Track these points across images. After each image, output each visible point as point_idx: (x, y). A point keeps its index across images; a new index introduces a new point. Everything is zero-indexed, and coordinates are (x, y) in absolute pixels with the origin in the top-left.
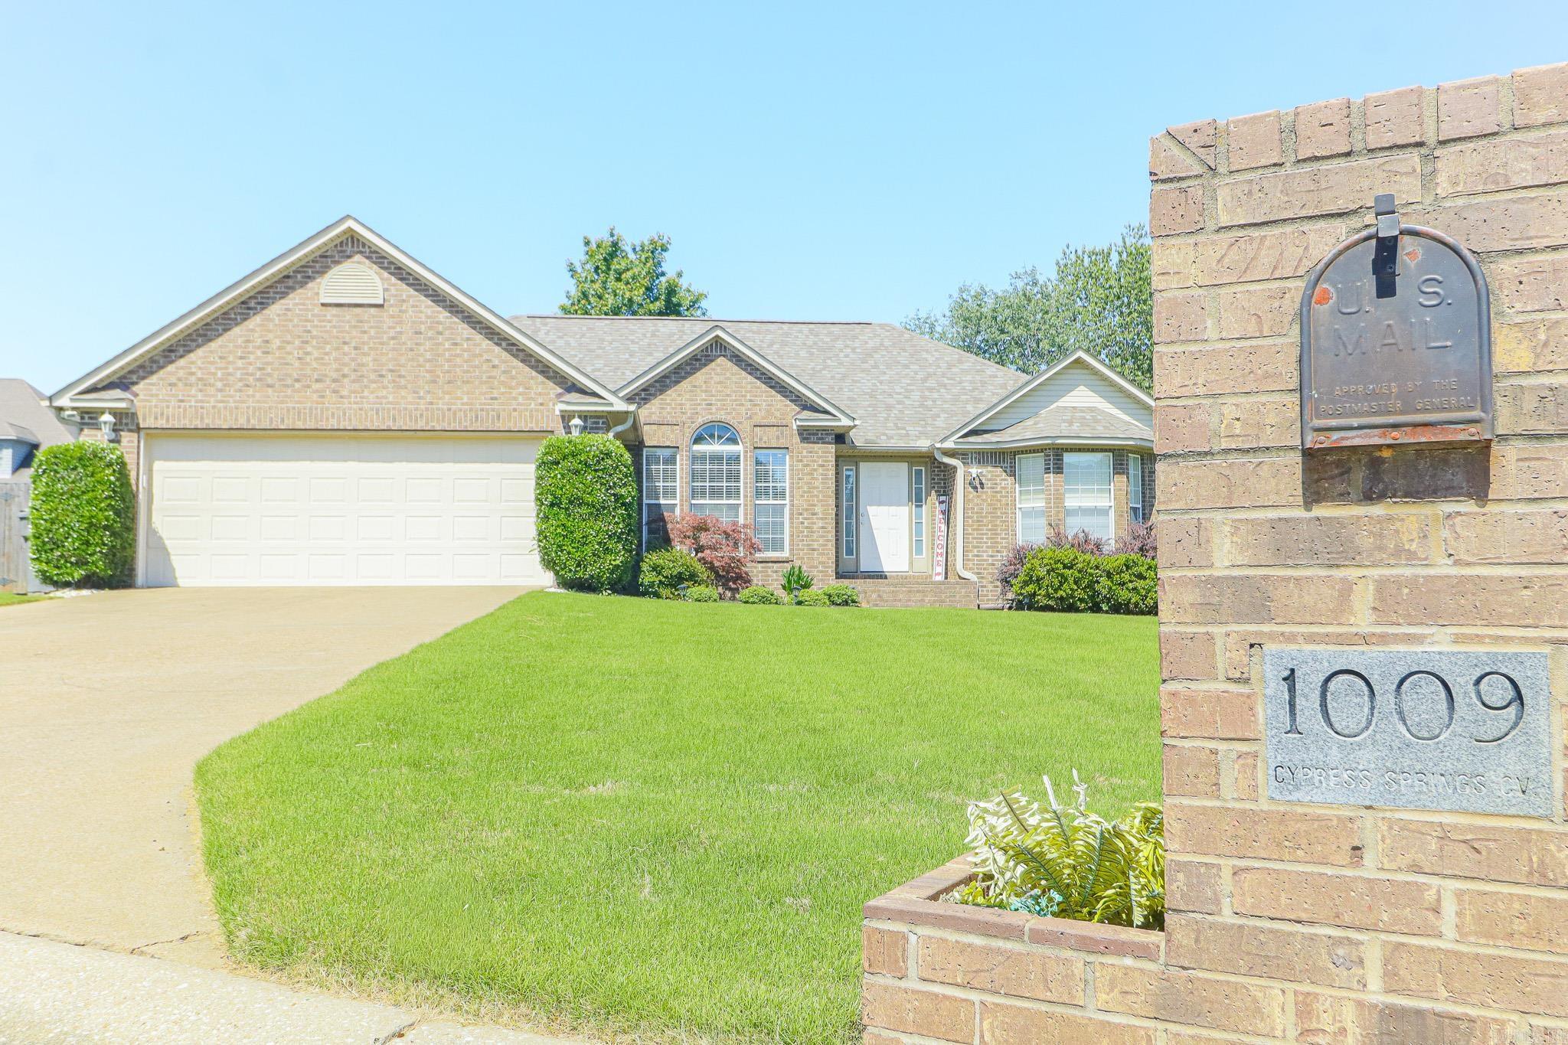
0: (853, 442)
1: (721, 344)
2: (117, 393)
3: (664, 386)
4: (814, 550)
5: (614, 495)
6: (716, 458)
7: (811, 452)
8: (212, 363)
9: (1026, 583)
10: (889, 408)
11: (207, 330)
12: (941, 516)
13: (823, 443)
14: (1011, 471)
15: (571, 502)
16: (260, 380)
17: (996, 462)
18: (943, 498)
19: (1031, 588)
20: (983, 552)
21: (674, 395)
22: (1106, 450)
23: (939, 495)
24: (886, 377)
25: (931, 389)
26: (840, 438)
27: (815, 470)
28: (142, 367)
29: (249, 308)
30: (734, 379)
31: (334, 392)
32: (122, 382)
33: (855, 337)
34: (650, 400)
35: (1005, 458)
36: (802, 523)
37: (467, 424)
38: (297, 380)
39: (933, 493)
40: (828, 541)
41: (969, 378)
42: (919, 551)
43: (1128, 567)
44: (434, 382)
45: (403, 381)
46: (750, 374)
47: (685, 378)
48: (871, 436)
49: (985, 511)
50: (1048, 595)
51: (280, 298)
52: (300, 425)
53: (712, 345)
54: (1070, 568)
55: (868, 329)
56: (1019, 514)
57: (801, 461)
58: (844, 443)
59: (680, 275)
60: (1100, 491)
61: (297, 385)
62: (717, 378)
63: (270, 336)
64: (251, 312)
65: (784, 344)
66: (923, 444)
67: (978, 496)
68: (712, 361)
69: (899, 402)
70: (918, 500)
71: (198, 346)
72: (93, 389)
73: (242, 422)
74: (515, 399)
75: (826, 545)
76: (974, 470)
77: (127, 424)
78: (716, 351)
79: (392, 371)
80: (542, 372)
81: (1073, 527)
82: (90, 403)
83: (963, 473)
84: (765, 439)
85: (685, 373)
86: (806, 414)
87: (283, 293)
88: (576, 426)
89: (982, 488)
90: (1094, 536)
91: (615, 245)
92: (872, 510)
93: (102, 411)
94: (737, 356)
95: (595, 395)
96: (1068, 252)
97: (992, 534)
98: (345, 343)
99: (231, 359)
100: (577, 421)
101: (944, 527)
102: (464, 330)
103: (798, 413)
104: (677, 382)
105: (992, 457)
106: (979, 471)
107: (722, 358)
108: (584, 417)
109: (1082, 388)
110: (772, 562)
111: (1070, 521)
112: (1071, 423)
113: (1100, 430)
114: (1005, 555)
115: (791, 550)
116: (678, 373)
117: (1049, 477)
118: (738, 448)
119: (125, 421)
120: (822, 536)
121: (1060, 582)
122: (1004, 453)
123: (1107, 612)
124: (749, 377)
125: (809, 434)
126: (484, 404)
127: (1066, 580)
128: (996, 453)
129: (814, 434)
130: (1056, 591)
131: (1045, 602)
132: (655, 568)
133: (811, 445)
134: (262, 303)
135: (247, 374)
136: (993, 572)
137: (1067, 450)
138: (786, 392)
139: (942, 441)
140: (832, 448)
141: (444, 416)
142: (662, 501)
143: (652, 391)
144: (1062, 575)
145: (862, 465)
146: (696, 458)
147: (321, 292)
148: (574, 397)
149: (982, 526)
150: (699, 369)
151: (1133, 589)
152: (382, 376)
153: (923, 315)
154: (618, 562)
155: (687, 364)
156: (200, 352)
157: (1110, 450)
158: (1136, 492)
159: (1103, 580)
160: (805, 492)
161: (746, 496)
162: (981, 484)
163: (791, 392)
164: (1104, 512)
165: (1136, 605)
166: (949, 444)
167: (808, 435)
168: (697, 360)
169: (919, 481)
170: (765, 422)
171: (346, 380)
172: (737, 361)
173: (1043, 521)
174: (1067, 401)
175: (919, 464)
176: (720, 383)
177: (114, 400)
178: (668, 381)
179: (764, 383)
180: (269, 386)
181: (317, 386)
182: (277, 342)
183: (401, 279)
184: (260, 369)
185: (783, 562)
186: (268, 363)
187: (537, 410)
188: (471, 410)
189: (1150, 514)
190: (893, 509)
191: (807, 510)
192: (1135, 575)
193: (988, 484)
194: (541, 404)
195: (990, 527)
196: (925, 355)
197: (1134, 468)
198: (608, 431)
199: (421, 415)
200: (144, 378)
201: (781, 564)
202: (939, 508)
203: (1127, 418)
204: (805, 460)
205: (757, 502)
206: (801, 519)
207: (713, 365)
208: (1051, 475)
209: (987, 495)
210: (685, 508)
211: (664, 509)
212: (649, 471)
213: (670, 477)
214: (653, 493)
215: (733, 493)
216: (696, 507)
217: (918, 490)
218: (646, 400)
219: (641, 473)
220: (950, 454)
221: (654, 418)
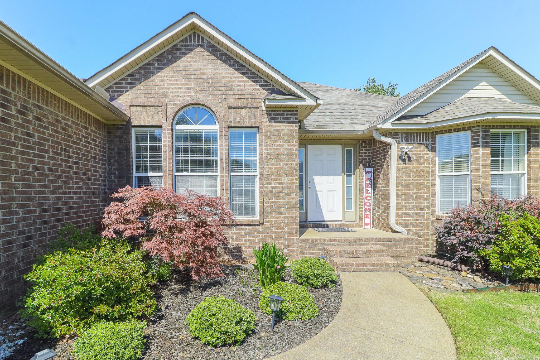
0: (306, 128)
1: (199, 35)
3: (148, 72)
4: (281, 214)
6: (196, 137)
7: (278, 130)
12: (368, 182)
13: (289, 122)
14: (432, 147)
17: (420, 140)
18: (368, 169)
20: (410, 210)
21: (157, 80)
23: (365, 168)
27: (282, 146)
30: (210, 66)
34: (136, 85)
36: (271, 191)
39: (361, 166)
40: (293, 206)
42: (349, 207)
46: (224, 62)
47: (167, 65)
49: (411, 179)
53: (190, 36)
56: (439, 181)
57: (270, 138)
58: (301, 127)
60: (517, 161)
62: (195, 66)
67: (407, 167)
68: (191, 50)
70: (348, 170)
75: (291, 210)
76: (406, 147)
78: (194, 42)
83: (396, 149)
84: (238, 119)
85: (167, 61)
86: (273, 96)
89: (410, 161)
92: (317, 179)
94: (213, 46)
97: (416, 197)
101: (370, 190)
103: (267, 95)
104: (160, 69)
105: (417, 136)
107: (200, 48)
109: (484, 83)
110: (245, 225)
115: (261, 214)
116: (161, 61)
117: (478, 150)
118: (215, 128)
120: (288, 202)
122: (426, 133)
124: (224, 65)
125: (277, 115)
128: (420, 133)
129: (280, 115)
133: (279, 124)
138: (256, 78)
139: (384, 122)
140: (296, 127)
142: (150, 174)
143: (138, 76)
145: (309, 146)
146: (178, 137)
149: (409, 190)
150: (180, 58)
155: (168, 52)
157: (526, 127)
160: (273, 165)
161: (222, 169)
162: (409, 157)
163: (260, 78)
166: (388, 126)
167: (275, 115)
168: (177, 49)
170: (240, 104)
172: (212, 50)
174: (472, 93)
175: (350, 146)
176: (199, 70)
178: (152, 68)
179: (237, 70)
185: (255, 225)
190: (331, 178)
191: (274, 180)
193: (414, 158)
195: (415, 191)
201: (253, 227)
202: (365, 177)
204: (273, 137)
205: (232, 174)
206: (269, 188)
207: (192, 54)
208: (481, 148)
209: (413, 166)
210: (169, 180)
211: (152, 181)
212: (138, 147)
213: (156, 152)
214: (141, 166)
215: (211, 166)
216: (181, 179)
217: (349, 164)
218: (132, 85)
219: (128, 149)
220: (387, 133)
221: (139, 100)
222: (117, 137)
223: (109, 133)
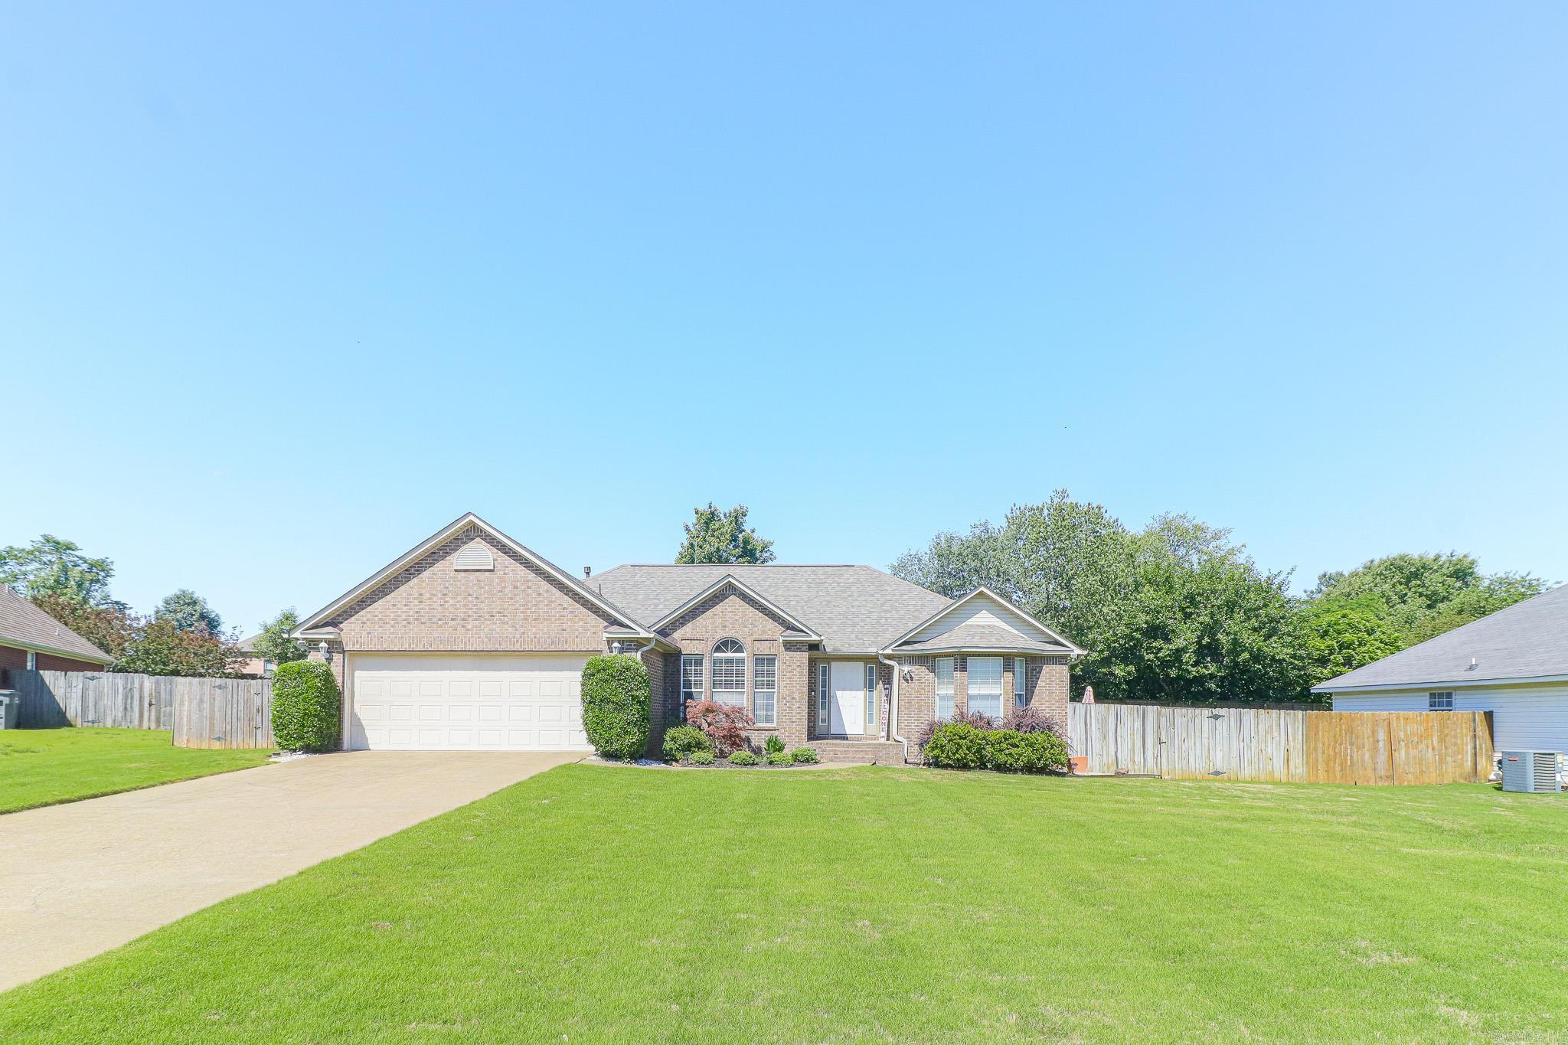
0: (825, 649)
1: (733, 588)
2: (330, 629)
3: (695, 615)
4: (793, 722)
5: (632, 696)
6: (729, 661)
7: (792, 658)
8: (388, 609)
9: (933, 749)
10: (854, 625)
11: (385, 588)
12: (885, 698)
13: (801, 651)
14: (933, 669)
15: (602, 701)
16: (417, 619)
17: (922, 663)
18: (887, 686)
19: (936, 752)
20: (910, 722)
21: (701, 620)
22: (998, 656)
23: (885, 684)
24: (857, 603)
25: (886, 611)
26: (814, 647)
27: (795, 670)
28: (344, 612)
29: (410, 574)
30: (740, 609)
31: (463, 626)
32: (333, 622)
33: (842, 575)
34: (686, 624)
35: (928, 660)
36: (786, 704)
37: (545, 647)
38: (440, 619)
39: (880, 682)
40: (802, 716)
41: (914, 603)
42: (871, 721)
43: (1006, 739)
44: (526, 619)
45: (506, 619)
46: (751, 606)
47: (708, 609)
48: (838, 645)
49: (912, 695)
50: (948, 757)
51: (430, 567)
52: (441, 648)
53: (728, 588)
54: (965, 739)
55: (851, 570)
56: (937, 698)
58: (819, 650)
59: (753, 531)
60: (995, 683)
61: (440, 623)
62: (730, 609)
63: (423, 591)
64: (412, 576)
65: (793, 581)
66: (872, 650)
67: (908, 686)
68: (726, 598)
69: (862, 621)
70: (870, 686)
71: (379, 599)
72: (316, 627)
73: (406, 647)
74: (577, 630)
75: (801, 718)
76: (906, 668)
77: (336, 648)
78: (730, 594)
79: (499, 613)
80: (594, 612)
81: (974, 707)
82: (313, 635)
83: (898, 670)
84: (761, 649)
85: (708, 606)
86: (789, 632)
87: (431, 563)
88: (616, 648)
89: (912, 680)
90: (987, 714)
91: (712, 513)
92: (839, 693)
93: (321, 640)
94: (741, 594)
95: (628, 627)
96: (1014, 509)
97: (917, 711)
98: (469, 595)
99: (399, 606)
100: (616, 644)
101: (887, 706)
102: (545, 585)
103: (783, 632)
104: (703, 612)
105: (918, 659)
106: (910, 669)
107: (733, 595)
108: (621, 641)
109: (983, 612)
110: (765, 730)
111: (972, 703)
112: (973, 637)
113: (993, 642)
114: (925, 727)
115: (778, 721)
116: (704, 606)
117: (957, 674)
118: (744, 655)
119: (335, 646)
120: (799, 713)
121: (957, 748)
122: (928, 656)
123: (991, 769)
124: (751, 608)
125: (791, 646)
126: (558, 633)
127: (961, 747)
128: (922, 657)
129: (794, 646)
130: (954, 754)
131: (946, 761)
132: (673, 739)
133: (792, 653)
134: (418, 570)
135: (409, 616)
136: (916, 738)
137: (970, 656)
138: (775, 617)
139: (884, 649)
140: (806, 655)
141: (532, 640)
142: (693, 690)
143: (687, 618)
144: (958, 744)
145: (833, 664)
146: (715, 662)
147: (455, 562)
148: (615, 628)
149: (910, 705)
150: (718, 603)
151: (1009, 754)
152: (493, 616)
153: (913, 552)
154: (634, 740)
155: (710, 600)
156: (380, 602)
157: (1001, 656)
158: (1021, 683)
159: (989, 748)
160: (787, 684)
161: (748, 686)
162: (911, 677)
163: (778, 617)
164: (996, 697)
165: (1011, 765)
166: (888, 651)
167: (789, 646)
168: (716, 597)
169: (871, 674)
170: (763, 637)
171: (470, 619)
172: (742, 597)
173: (952, 704)
174: (973, 620)
175: (871, 663)
176: (732, 612)
177: (328, 633)
178: (697, 611)
179: (761, 612)
180: (422, 623)
181: (452, 623)
182: (428, 595)
183: (505, 553)
184: (417, 612)
185: (773, 730)
186: (422, 609)
187: (591, 637)
188: (549, 637)
189: (1031, 698)
190: (853, 693)
191: (789, 695)
192: (1011, 745)
193: (915, 678)
194: (594, 633)
195: (916, 706)
196: (886, 587)
197: (1019, 666)
198: (637, 650)
199: (517, 641)
200: (347, 619)
201: (771, 732)
202: (883, 692)
203: (1016, 632)
204: (787, 663)
205: (756, 690)
206: (784, 702)
207: (727, 600)
208: (958, 672)
209: (914, 685)
210: (708, 694)
211: (694, 695)
212: (685, 670)
213: (699, 674)
214: (688, 684)
215: (740, 684)
216: (716, 694)
217: (871, 681)
218: (683, 624)
219: (679, 671)
220: (889, 657)
221: (688, 636)
222: (670, 662)
223: (665, 660)
